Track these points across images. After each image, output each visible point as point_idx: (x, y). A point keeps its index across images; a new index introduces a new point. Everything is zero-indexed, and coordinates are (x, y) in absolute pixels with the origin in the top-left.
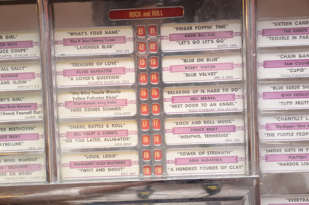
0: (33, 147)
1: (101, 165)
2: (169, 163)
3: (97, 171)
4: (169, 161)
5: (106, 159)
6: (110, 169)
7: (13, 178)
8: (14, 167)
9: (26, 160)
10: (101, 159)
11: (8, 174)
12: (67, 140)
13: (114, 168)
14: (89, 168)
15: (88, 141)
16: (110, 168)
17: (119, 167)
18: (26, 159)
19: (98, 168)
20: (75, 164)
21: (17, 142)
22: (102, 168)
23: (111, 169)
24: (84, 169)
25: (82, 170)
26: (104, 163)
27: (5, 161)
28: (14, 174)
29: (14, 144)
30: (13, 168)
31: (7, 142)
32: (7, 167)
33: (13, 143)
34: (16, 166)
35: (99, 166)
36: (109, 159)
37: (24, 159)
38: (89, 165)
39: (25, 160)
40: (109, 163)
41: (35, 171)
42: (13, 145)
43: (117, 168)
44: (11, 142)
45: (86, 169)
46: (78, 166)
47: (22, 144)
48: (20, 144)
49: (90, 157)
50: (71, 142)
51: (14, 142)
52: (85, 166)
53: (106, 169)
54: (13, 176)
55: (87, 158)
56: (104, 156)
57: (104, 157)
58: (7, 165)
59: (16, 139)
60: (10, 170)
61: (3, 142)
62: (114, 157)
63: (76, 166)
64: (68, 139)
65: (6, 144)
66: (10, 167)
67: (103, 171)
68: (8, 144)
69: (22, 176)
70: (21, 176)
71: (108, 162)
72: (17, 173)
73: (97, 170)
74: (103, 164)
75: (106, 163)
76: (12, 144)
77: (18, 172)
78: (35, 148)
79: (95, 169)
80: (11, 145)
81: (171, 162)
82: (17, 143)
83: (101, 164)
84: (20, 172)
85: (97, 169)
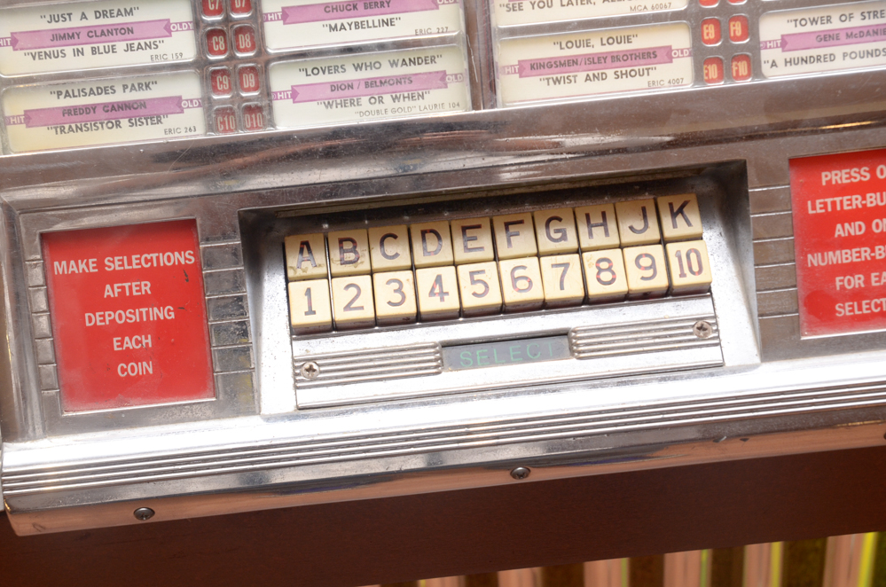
0: (424, 27)
1: (597, 66)
2: (766, 48)
3: (586, 80)
4: (766, 42)
5: (608, 48)
6: (619, 73)
7: (378, 111)
8: (378, 84)
9: (408, 62)
10: (597, 48)
11: (365, 100)
12: (511, 6)
13: (629, 69)
14: (566, 75)
15: (562, 5)
16: (619, 70)
17: (641, 68)
18: (410, 60)
19: (591, 73)
20: (532, 67)
21: (385, 17)
22: (600, 72)
23: (622, 74)
24: (554, 76)
25: (551, 81)
26: (605, 59)
27: (358, 67)
28: (381, 101)
29: (376, 24)
30: (377, 86)
31: (359, 20)
32: (363, 85)
33: (373, 21)
34: (383, 81)
35: (592, 66)
36: (616, 48)
37: (404, 60)
38: (567, 67)
39: (406, 64)
40: (616, 58)
41: (431, 91)
42: (374, 27)
43: (636, 68)
44: (370, 19)
45: (559, 76)
46: (539, 71)
47: (396, 22)
48: (391, 22)
49: (570, 45)
50: (520, 10)
51: (376, 18)
52: (558, 69)
53: (610, 73)
54: (378, 106)
55: (561, 48)
56: (605, 42)
57: (602, 44)
58: (363, 80)
59: (382, 10)
60: (370, 90)
61: (350, 20)
62: (628, 42)
63: (534, 72)
64: (511, 3)
65: (357, 25)
66: (370, 83)
67: (603, 79)
68: (362, 25)
69: (401, 104)
70: (397, 105)
71: (615, 55)
72: (387, 98)
73: (588, 78)
74: (603, 61)
75: (609, 60)
76: (371, 24)
77: (389, 95)
78: (429, 31)
79: (582, 76)
80: (368, 27)
81: (772, 44)
82: (383, 21)
83: (596, 60)
84: (394, 95)
85: (588, 75)
